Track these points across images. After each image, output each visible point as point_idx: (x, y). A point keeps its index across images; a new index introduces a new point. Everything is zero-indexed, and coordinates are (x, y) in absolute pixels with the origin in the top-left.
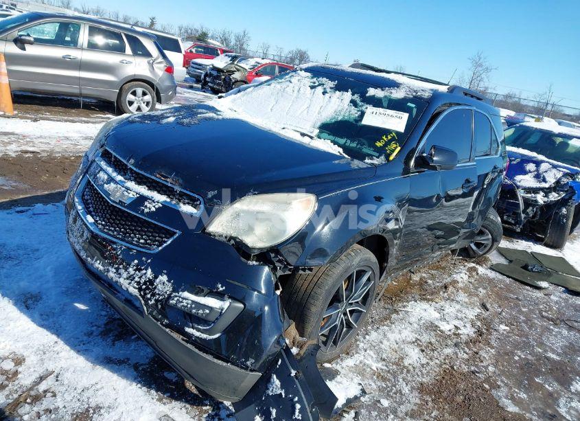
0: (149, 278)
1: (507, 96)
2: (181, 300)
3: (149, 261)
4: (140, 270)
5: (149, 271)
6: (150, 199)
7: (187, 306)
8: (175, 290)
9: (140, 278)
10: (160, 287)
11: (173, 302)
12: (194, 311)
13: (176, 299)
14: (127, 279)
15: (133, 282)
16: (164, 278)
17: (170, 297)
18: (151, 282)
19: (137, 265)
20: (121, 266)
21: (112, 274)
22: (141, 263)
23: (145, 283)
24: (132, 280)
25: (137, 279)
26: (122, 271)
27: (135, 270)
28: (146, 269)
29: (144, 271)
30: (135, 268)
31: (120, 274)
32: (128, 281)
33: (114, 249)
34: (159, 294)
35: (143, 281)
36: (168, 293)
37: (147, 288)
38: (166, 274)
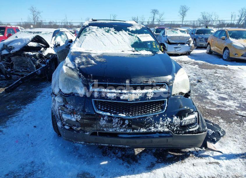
0: (170, 121)
1: (50, 23)
2: (185, 121)
3: (166, 115)
4: (165, 121)
5: (169, 119)
6: (148, 93)
7: (188, 122)
8: (181, 119)
9: (166, 123)
10: (176, 122)
11: (183, 124)
12: (191, 122)
13: (184, 122)
14: (161, 127)
15: (164, 126)
16: (175, 118)
17: (181, 123)
18: (171, 122)
19: (162, 120)
20: (156, 124)
21: (153, 129)
22: (163, 118)
23: (169, 124)
24: (163, 126)
25: (165, 124)
26: (157, 125)
27: (163, 122)
28: (167, 118)
29: (167, 120)
30: (162, 121)
31: (157, 127)
32: (162, 128)
33: (148, 119)
34: (176, 125)
35: (168, 124)
36: (180, 122)
37: (171, 125)
38: (175, 116)
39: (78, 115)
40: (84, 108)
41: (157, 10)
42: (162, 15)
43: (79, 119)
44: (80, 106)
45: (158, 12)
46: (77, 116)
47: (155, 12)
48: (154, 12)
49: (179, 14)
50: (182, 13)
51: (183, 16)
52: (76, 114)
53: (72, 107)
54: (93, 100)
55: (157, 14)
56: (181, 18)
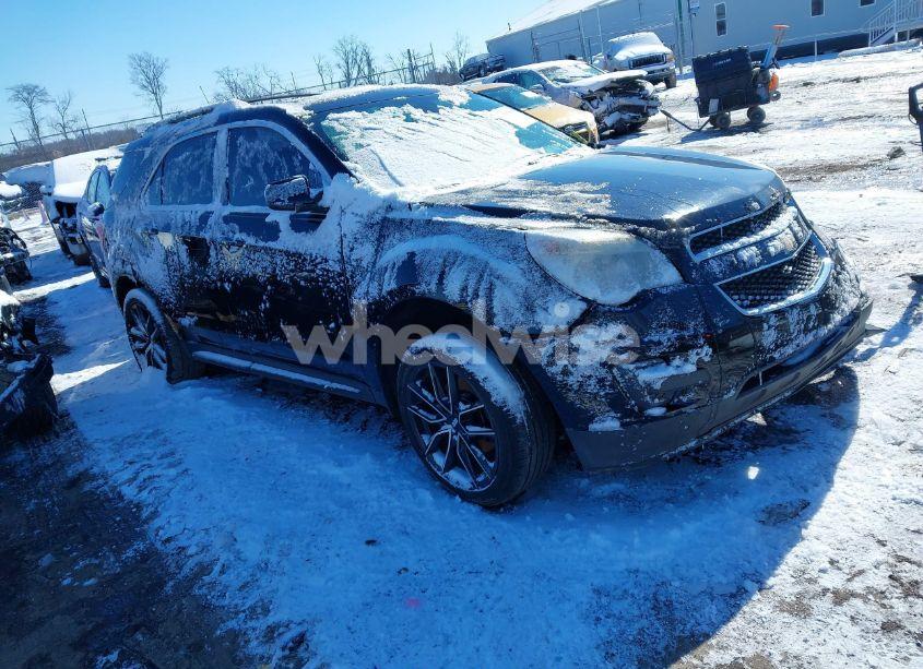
39: (701, 347)
40: (707, 318)
41: (37, 87)
42: (66, 103)
43: (707, 359)
44: (695, 318)
45: (44, 93)
46: (699, 350)
47: (28, 95)
48: (25, 95)
49: (136, 88)
50: (146, 84)
51: (156, 94)
52: (694, 347)
53: (670, 331)
54: (716, 285)
55: (42, 101)
56: (148, 103)
